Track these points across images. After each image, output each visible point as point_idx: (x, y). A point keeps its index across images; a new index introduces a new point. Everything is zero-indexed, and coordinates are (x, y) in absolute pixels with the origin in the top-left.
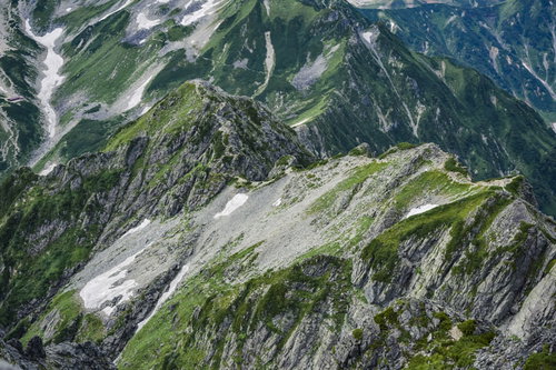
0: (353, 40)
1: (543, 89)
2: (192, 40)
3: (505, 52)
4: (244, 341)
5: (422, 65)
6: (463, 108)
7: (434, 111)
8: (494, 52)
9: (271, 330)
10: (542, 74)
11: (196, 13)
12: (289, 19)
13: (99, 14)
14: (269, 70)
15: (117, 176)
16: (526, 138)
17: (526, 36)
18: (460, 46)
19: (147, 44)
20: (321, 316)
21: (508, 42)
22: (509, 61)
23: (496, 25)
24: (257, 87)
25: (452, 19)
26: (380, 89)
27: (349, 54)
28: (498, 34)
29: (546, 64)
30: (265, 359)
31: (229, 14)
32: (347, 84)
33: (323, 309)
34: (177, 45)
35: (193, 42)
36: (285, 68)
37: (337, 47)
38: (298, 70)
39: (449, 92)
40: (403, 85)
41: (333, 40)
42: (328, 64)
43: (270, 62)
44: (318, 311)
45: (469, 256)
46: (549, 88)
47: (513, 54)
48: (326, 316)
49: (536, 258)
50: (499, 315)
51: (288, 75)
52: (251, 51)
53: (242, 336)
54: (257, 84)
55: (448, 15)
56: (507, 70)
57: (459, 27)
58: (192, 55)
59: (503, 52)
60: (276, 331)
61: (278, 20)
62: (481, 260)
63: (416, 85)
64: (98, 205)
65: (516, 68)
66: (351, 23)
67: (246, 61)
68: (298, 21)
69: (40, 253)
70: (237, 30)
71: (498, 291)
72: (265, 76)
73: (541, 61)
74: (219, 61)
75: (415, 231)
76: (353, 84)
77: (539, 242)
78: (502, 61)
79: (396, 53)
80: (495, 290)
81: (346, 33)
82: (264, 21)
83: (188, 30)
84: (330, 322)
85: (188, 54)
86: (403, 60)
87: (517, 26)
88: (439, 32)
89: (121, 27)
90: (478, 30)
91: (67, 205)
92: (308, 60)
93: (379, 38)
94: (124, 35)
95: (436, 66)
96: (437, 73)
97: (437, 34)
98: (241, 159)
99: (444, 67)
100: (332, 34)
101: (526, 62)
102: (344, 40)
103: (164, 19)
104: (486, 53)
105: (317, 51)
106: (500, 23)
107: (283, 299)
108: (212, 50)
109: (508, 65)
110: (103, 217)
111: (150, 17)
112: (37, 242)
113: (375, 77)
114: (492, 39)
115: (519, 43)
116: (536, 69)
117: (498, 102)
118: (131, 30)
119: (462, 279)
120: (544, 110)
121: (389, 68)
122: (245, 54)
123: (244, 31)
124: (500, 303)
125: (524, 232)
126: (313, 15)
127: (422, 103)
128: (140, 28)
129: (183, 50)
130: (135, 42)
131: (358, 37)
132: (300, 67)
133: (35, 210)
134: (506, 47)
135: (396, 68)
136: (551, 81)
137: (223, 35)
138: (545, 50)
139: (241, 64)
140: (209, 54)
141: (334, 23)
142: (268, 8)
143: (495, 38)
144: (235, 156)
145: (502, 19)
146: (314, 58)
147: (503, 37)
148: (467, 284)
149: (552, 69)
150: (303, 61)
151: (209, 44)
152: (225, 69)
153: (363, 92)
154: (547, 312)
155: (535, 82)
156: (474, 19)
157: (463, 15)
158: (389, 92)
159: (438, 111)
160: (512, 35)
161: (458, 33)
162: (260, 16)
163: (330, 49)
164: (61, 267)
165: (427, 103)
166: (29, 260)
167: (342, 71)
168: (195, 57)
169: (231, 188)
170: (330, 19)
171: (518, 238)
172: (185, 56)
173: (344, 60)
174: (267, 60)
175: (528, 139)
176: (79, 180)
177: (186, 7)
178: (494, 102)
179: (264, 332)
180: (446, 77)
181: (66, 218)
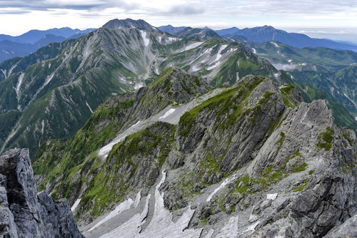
0: (270, 76)
1: (352, 104)
2: (210, 75)
4: (118, 169)
8: (332, 89)
9: (130, 163)
10: (352, 98)
11: (213, 66)
12: (246, 68)
15: (132, 102)
16: (340, 117)
17: (346, 84)
18: (318, 86)
20: (153, 156)
22: (338, 93)
23: (334, 79)
25: (316, 76)
28: (334, 83)
29: (354, 94)
30: (125, 180)
31: (224, 66)
33: (154, 153)
34: (205, 76)
44: (152, 154)
45: (229, 117)
46: (355, 104)
47: (340, 90)
48: (155, 157)
49: (275, 118)
50: (242, 158)
52: (231, 79)
53: (118, 166)
55: (314, 75)
56: (337, 96)
57: (318, 79)
59: (336, 89)
60: (132, 164)
61: (242, 68)
62: (236, 118)
64: (123, 114)
65: (341, 95)
66: (270, 70)
69: (99, 133)
70: (226, 72)
71: (243, 140)
73: (352, 93)
74: (219, 82)
75: (208, 106)
77: (278, 105)
78: (335, 92)
80: (241, 140)
81: (268, 74)
82: (237, 68)
83: (209, 72)
84: (157, 161)
85: (208, 80)
87: (342, 80)
88: (310, 81)
90: (326, 81)
91: (111, 114)
93: (281, 76)
95: (304, 88)
96: (304, 91)
98: (177, 94)
99: (307, 88)
101: (345, 93)
103: (202, 68)
104: (329, 89)
107: (137, 145)
110: (124, 120)
111: (197, 68)
112: (98, 128)
114: (331, 84)
115: (343, 86)
116: (350, 96)
119: (223, 133)
120: (352, 112)
122: (229, 80)
123: (229, 72)
124: (243, 150)
125: (266, 98)
126: (255, 67)
128: (193, 71)
129: (206, 78)
131: (272, 74)
133: (99, 115)
134: (337, 87)
136: (355, 101)
137: (221, 73)
138: (353, 89)
139: (226, 83)
140: (215, 80)
141: (263, 70)
142: (239, 64)
144: (174, 92)
145: (336, 76)
147: (336, 84)
148: (225, 137)
149: (356, 97)
151: (216, 76)
154: (270, 155)
155: (348, 101)
156: (325, 76)
157: (320, 75)
160: (340, 83)
161: (318, 81)
162: (235, 66)
164: (104, 139)
166: (94, 135)
168: (210, 81)
169: (170, 106)
170: (262, 68)
171: (261, 102)
175: (341, 118)
176: (117, 103)
177: (210, 64)
179: (127, 164)
180: (307, 92)
181: (110, 119)
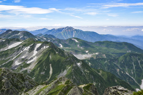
0: (74, 65)
1: (132, 79)
3: (121, 70)
5: (95, 72)
6: (107, 83)
7: (98, 84)
8: (118, 70)
10: (132, 75)
11: (31, 60)
12: (57, 60)
13: (5, 62)
14: (51, 74)
17: (126, 66)
18: (108, 69)
19: (17, 69)
21: (121, 67)
23: (118, 63)
24: (47, 79)
25: (106, 62)
26: (82, 78)
27: (73, 69)
28: (119, 65)
29: (132, 73)
31: (40, 60)
32: (73, 77)
34: (25, 69)
35: (30, 68)
36: (55, 73)
37: (70, 67)
38: (59, 74)
39: (103, 79)
40: (89, 77)
41: (69, 65)
42: (67, 72)
43: (51, 72)
46: (134, 79)
47: (123, 70)
51: (56, 76)
52: (46, 69)
54: (47, 78)
55: (105, 61)
56: (122, 75)
57: (108, 64)
58: (29, 71)
59: (120, 70)
61: (54, 61)
63: (93, 77)
65: (124, 74)
66: (74, 61)
67: (44, 72)
68: (59, 61)
70: (42, 64)
72: (49, 76)
74: (37, 72)
76: (74, 77)
78: (120, 72)
79: (87, 68)
81: (73, 63)
82: (50, 61)
83: (29, 65)
85: (28, 71)
86: (89, 70)
87: (124, 63)
88: (103, 65)
89: (11, 65)
90: (113, 65)
92: (62, 71)
93: (82, 64)
94: (11, 67)
95: (99, 72)
96: (99, 74)
97: (102, 66)
98: (8, 90)
99: (101, 72)
100: (69, 64)
101: (127, 72)
102: (72, 65)
103: (23, 62)
104: (116, 70)
105: (64, 69)
106: (119, 62)
108: (35, 69)
109: (122, 73)
111: (19, 62)
113: (81, 75)
114: (117, 67)
115: (125, 67)
116: (130, 74)
117: (117, 81)
118: (13, 65)
120: (133, 85)
121: (85, 73)
122: (44, 70)
123: (44, 64)
126: (63, 59)
127: (95, 82)
128: (16, 65)
129: (27, 70)
130: (14, 69)
131: (76, 64)
132: (60, 73)
135: (87, 72)
136: (134, 77)
137: (38, 65)
138: (132, 69)
139: (43, 73)
140: (34, 71)
141: (69, 61)
142: (51, 58)
143: (118, 66)
144: (6, 89)
146: (63, 71)
147: (120, 66)
149: (134, 74)
150: (60, 72)
151: (34, 68)
152: (38, 75)
153: (77, 79)
155: (130, 77)
156: (112, 62)
157: (109, 61)
158: (85, 79)
159: (100, 84)
160: (122, 65)
161: (108, 65)
162: (48, 60)
163: (68, 68)
165: (96, 82)
167: (71, 74)
168: (30, 72)
170: (68, 60)
172: (27, 72)
173: (72, 71)
174: (50, 72)
177: (29, 59)
178: (116, 81)
180: (102, 75)
